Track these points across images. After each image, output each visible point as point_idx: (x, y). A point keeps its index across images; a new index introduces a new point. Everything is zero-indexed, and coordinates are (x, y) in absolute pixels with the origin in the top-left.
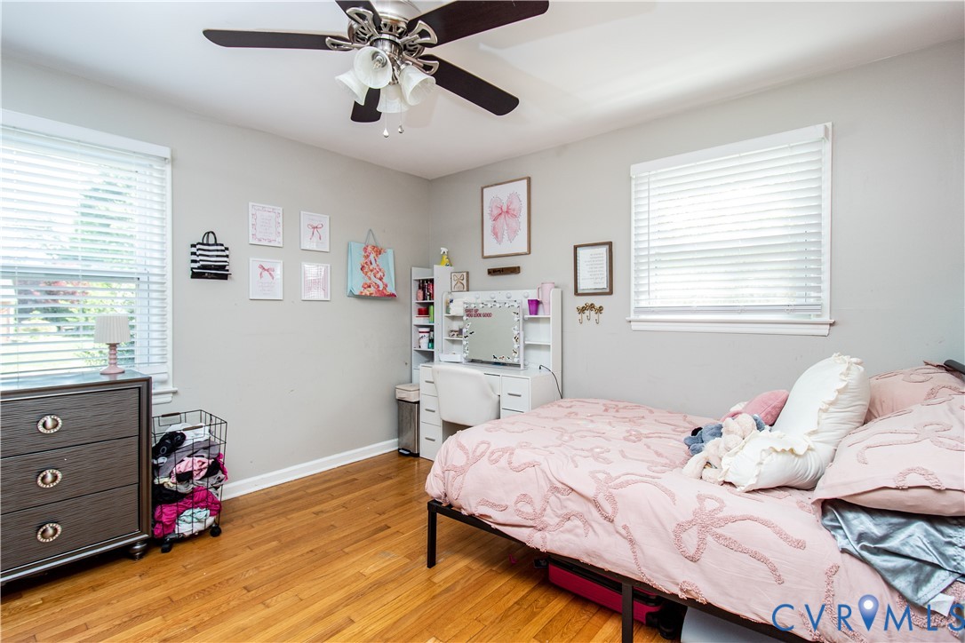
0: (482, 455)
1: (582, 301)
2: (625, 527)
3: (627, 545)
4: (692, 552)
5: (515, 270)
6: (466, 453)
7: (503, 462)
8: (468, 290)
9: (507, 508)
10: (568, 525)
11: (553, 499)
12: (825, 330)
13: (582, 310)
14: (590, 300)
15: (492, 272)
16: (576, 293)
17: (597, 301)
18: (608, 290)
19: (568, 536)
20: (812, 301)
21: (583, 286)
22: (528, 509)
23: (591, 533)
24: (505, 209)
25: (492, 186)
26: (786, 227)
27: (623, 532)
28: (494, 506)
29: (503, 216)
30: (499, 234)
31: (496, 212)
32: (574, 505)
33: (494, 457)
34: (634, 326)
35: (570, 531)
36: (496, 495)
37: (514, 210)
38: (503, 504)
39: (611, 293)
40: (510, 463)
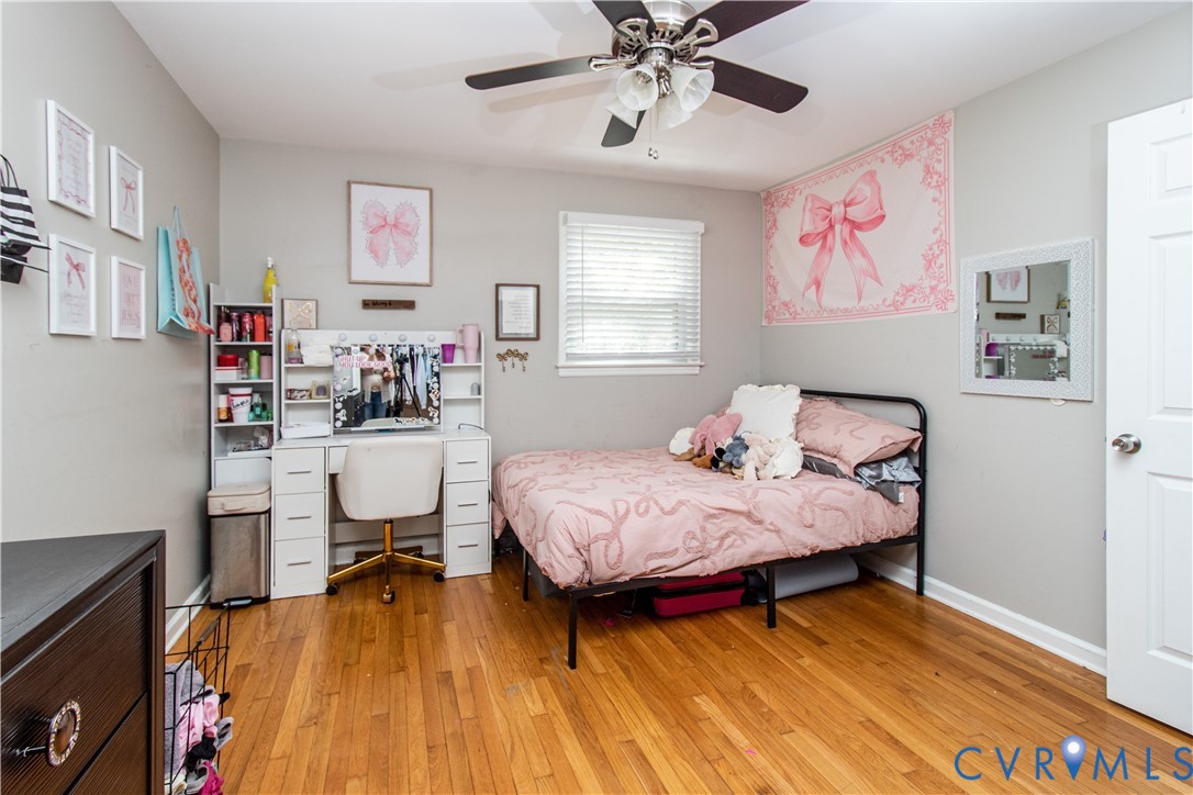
0: (628, 512)
1: (503, 347)
2: (771, 524)
3: (774, 535)
4: (810, 522)
5: (409, 305)
6: (607, 517)
7: (655, 511)
8: (317, 328)
9: (677, 550)
10: (727, 542)
11: (708, 526)
12: (697, 370)
13: (502, 357)
14: (513, 346)
15: (368, 304)
16: (498, 338)
17: (521, 347)
18: (535, 336)
19: (731, 551)
20: (689, 349)
21: (506, 329)
22: (695, 543)
23: (747, 540)
24: (391, 220)
25: (368, 184)
26: (675, 292)
27: (771, 527)
28: (663, 555)
29: (387, 230)
30: (380, 254)
31: (375, 222)
32: (728, 523)
33: (642, 509)
34: (562, 373)
35: (730, 547)
36: (662, 544)
37: (407, 226)
38: (671, 548)
39: (537, 338)
40: (662, 509)
